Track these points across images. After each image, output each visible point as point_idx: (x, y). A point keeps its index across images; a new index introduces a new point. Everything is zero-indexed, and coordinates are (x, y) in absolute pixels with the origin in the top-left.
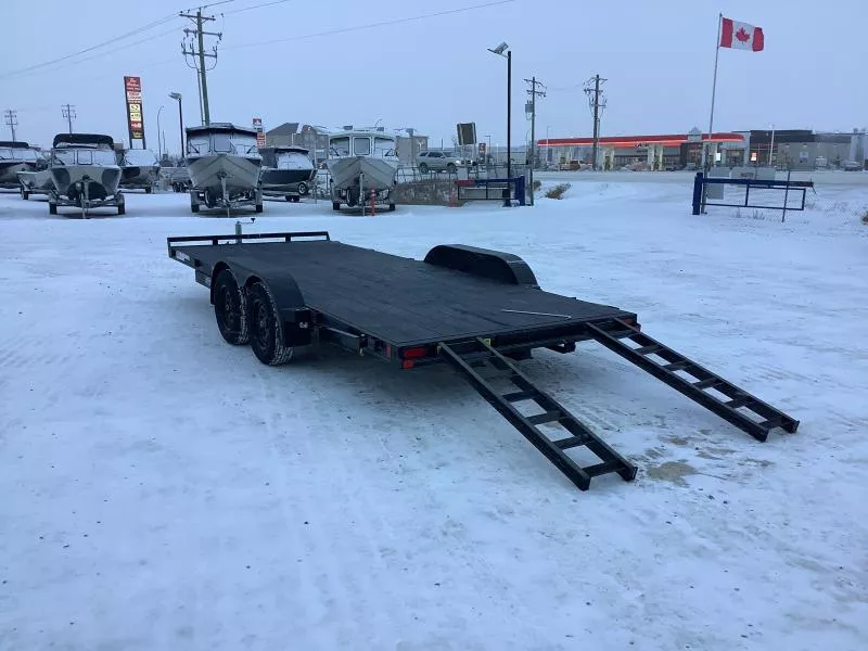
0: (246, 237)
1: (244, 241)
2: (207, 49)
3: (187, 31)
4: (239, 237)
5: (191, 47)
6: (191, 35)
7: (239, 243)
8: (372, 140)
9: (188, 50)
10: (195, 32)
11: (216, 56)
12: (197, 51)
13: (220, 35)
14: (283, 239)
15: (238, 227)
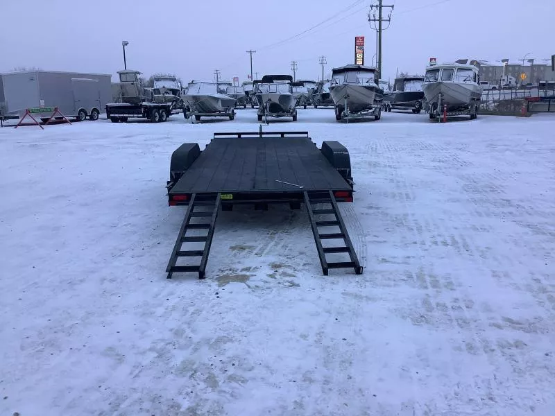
0: (264, 133)
1: (263, 136)
2: (384, 16)
3: (372, 6)
4: (261, 133)
5: (374, 16)
6: (374, 8)
7: (261, 137)
8: (455, 70)
9: (372, 18)
10: (377, 6)
11: (389, 21)
12: (377, 18)
13: (393, 6)
14: (280, 136)
15: (261, 128)
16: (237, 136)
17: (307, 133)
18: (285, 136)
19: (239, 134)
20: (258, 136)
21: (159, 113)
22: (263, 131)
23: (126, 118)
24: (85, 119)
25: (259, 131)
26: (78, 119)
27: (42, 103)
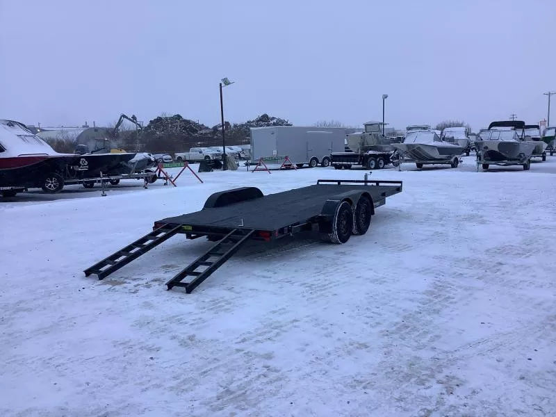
4: (366, 181)
7: (366, 185)
15: (366, 176)
16: (337, 183)
17: (401, 182)
18: (380, 184)
19: (339, 182)
20: (363, 184)
21: (375, 161)
22: (368, 180)
23: (350, 166)
24: (317, 166)
25: (363, 179)
26: (310, 166)
27: (275, 152)
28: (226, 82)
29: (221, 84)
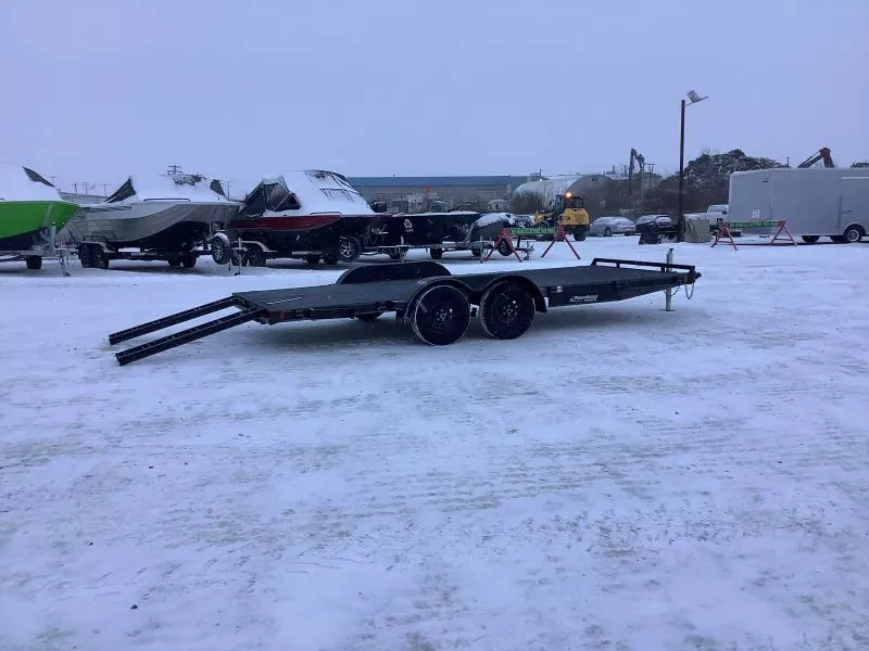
28: (695, 99)
29: (683, 102)
